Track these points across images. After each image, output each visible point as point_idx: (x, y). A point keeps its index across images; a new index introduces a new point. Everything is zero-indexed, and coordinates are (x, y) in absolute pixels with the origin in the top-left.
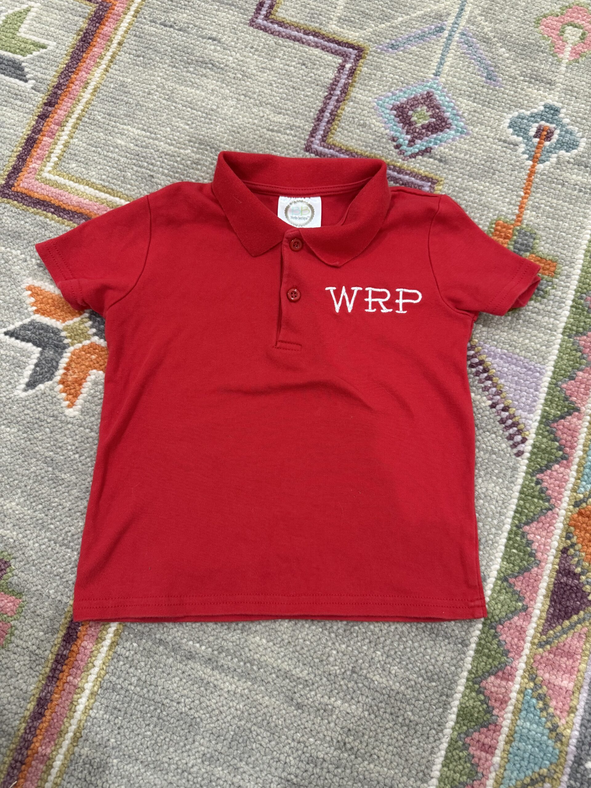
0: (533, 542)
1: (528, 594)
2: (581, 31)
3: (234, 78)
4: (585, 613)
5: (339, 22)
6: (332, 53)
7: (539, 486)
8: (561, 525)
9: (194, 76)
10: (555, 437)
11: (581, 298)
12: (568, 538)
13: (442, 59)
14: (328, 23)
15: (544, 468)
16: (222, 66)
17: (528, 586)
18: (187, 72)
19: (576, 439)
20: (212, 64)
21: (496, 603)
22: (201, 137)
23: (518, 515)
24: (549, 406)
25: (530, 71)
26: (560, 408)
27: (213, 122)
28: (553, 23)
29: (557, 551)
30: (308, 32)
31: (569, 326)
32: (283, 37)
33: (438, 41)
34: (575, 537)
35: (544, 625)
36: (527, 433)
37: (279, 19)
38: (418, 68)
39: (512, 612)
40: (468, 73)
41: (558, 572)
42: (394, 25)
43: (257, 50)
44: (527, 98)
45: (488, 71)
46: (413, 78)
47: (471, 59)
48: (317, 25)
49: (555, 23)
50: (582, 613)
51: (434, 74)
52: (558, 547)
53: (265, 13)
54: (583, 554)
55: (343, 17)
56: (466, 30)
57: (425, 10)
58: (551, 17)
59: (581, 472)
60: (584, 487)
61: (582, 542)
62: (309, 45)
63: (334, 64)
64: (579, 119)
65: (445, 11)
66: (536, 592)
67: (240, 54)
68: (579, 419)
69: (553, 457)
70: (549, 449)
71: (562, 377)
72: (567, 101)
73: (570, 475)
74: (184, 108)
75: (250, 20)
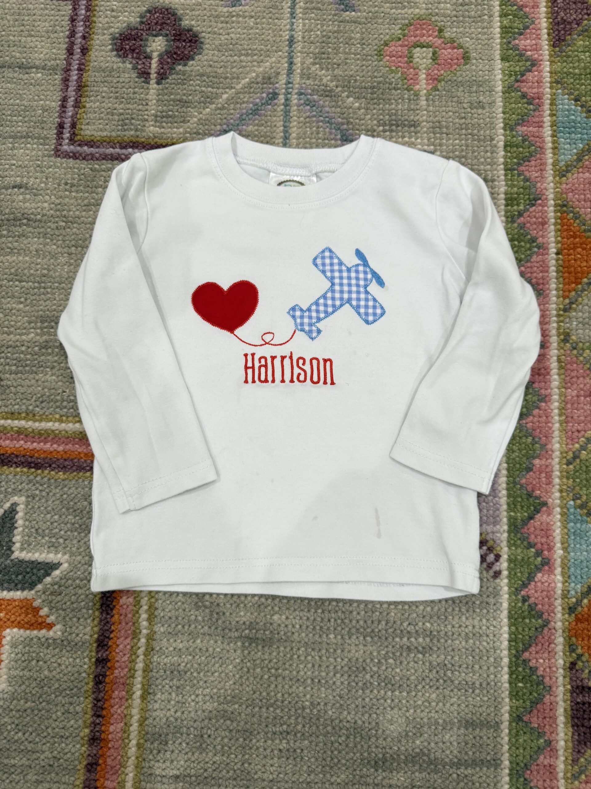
0: (537, 668)
1: (547, 727)
2: (431, 49)
3: (57, 228)
5: (156, 121)
7: (527, 604)
8: (561, 640)
9: (11, 239)
10: (529, 543)
12: (572, 651)
13: (285, 132)
14: (144, 126)
15: (527, 582)
16: (39, 217)
17: (545, 718)
19: (551, 538)
20: (27, 219)
22: (41, 313)
23: (513, 644)
24: (513, 511)
25: (387, 117)
27: (49, 290)
28: (397, 49)
29: (564, 669)
30: (123, 145)
32: (97, 159)
33: (275, 110)
34: (580, 647)
35: (572, 755)
36: (498, 549)
37: (88, 138)
39: (536, 752)
40: (320, 141)
41: (572, 692)
42: (220, 105)
43: (72, 185)
45: (342, 131)
47: (318, 122)
48: (132, 133)
49: (400, 48)
52: (564, 665)
53: (68, 135)
55: (159, 113)
56: (302, 88)
57: (250, 76)
58: (393, 43)
59: (566, 573)
60: (574, 589)
61: (588, 649)
65: (272, 71)
66: (555, 722)
67: (55, 195)
68: (549, 515)
69: (533, 567)
70: (526, 558)
71: (518, 472)
72: (438, 141)
73: (556, 581)
74: (11, 283)
75: (53, 150)
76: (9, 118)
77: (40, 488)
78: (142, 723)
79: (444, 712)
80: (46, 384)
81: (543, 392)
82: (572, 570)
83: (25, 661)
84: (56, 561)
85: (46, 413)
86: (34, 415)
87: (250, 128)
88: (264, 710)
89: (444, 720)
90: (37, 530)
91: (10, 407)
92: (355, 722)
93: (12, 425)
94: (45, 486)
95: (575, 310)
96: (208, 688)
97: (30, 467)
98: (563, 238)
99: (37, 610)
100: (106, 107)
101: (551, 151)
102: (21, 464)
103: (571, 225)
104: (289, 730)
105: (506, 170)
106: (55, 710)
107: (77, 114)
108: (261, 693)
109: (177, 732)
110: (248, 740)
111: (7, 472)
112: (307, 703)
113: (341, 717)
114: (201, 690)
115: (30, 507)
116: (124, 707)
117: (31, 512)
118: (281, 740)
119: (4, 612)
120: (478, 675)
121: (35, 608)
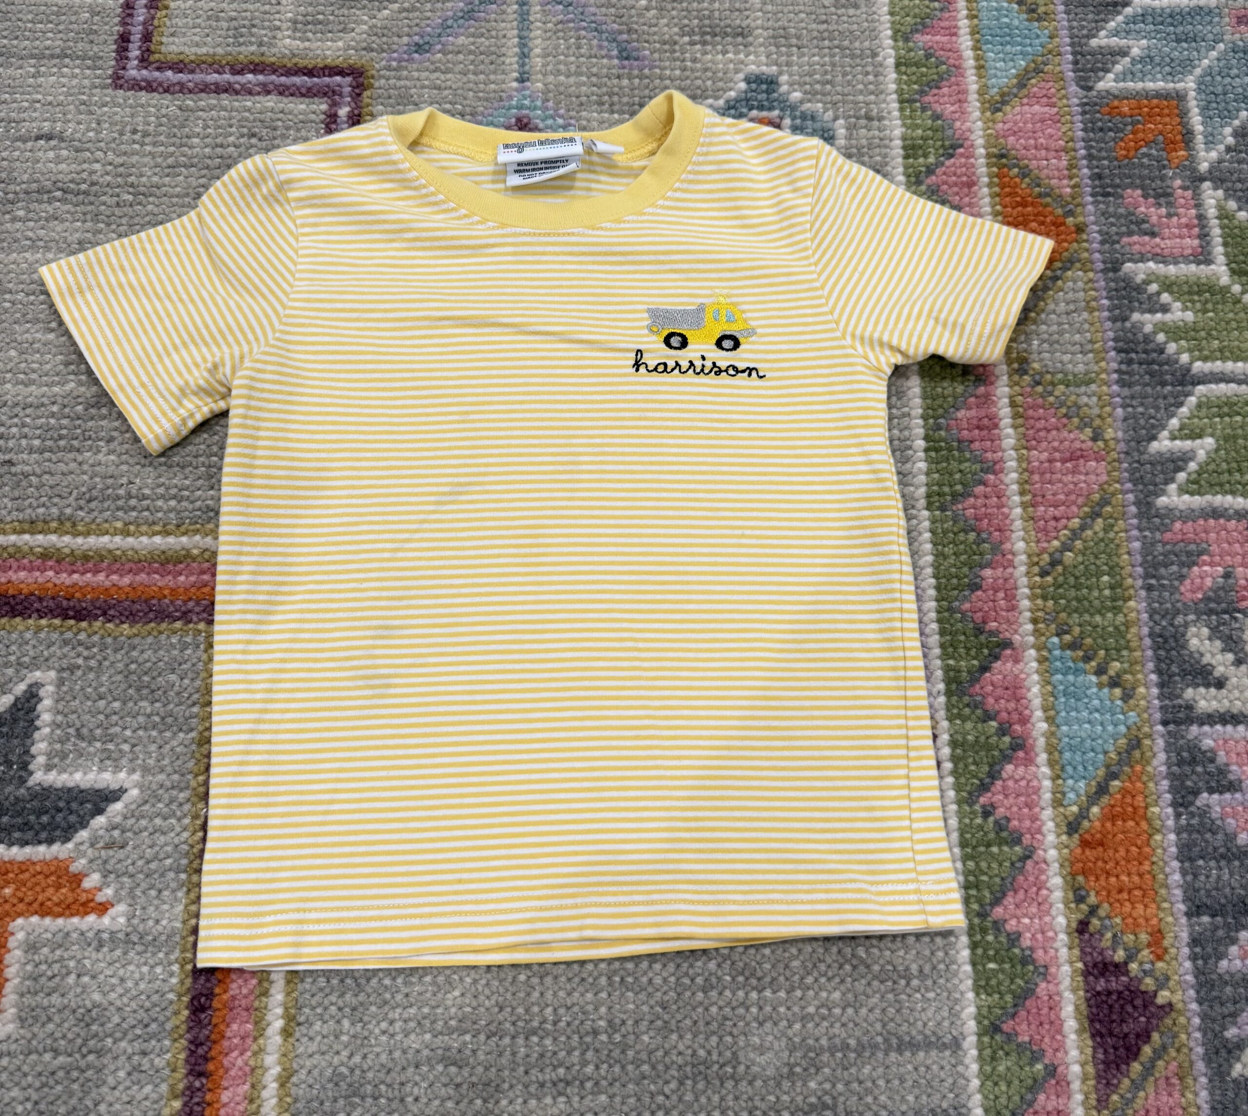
0: (1019, 935)
1: (1047, 1040)
3: (118, 205)
4: (1162, 1034)
5: (295, 30)
6: (303, 95)
7: (991, 819)
8: (1057, 881)
9: (32, 224)
10: (986, 711)
11: (939, 428)
12: (1080, 899)
13: (522, 46)
14: (274, 37)
15: (987, 780)
16: (84, 187)
17: (1041, 1024)
18: (14, 220)
19: (1024, 701)
20: (62, 190)
21: (996, 1084)
23: (973, 892)
24: (952, 657)
25: (696, 21)
26: (973, 652)
29: (1069, 934)
30: (239, 67)
31: (935, 488)
32: (190, 92)
33: (504, 12)
34: (1092, 893)
35: (1097, 1090)
37: (173, 57)
38: (482, 77)
39: (1030, 1089)
40: (582, 59)
41: (1086, 973)
43: (146, 134)
44: (709, 74)
45: (619, 43)
46: (480, 99)
47: (578, 29)
48: (253, 48)
50: (1155, 1036)
51: (517, 80)
52: (1068, 926)
53: (137, 52)
54: (1118, 920)
55: (300, 18)
59: (1057, 762)
60: (1073, 789)
61: (1108, 895)
62: (250, 93)
63: (313, 116)
64: (818, 87)
66: (1059, 1031)
67: (114, 151)
68: (1017, 661)
69: (996, 753)
70: (982, 739)
71: (956, 592)
72: (784, 58)
73: (1040, 776)
74: (32, 298)
75: (111, 77)
76: (29, 25)
77: (86, 653)
78: (284, 1081)
79: (856, 1025)
80: (97, 468)
81: (989, 455)
82: (1067, 755)
83: (54, 976)
84: (115, 786)
85: (98, 520)
86: (74, 525)
87: (462, 40)
88: (520, 1041)
89: (858, 1040)
90: (78, 730)
91: (29, 511)
92: (694, 1054)
93: (32, 544)
94: (95, 650)
95: (1035, 322)
96: (411, 1006)
97: (66, 617)
98: (1005, 207)
99: (77, 879)
100: (206, 7)
101: (973, 71)
102: (51, 613)
103: (1016, 185)
104: (569, 1077)
105: (901, 102)
106: (113, 1068)
107: (153, 18)
108: (513, 1009)
109: (355, 1095)
110: (492, 1101)
111: (20, 628)
112: (602, 1023)
113: (667, 1046)
114: (398, 1010)
115: (65, 689)
116: (249, 1054)
117: (68, 698)
118: (554, 1098)
119: (13, 886)
120: (914, 952)
121: (75, 875)
